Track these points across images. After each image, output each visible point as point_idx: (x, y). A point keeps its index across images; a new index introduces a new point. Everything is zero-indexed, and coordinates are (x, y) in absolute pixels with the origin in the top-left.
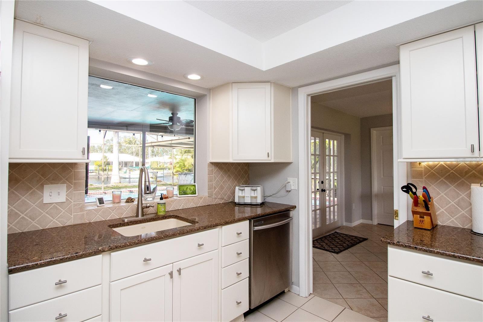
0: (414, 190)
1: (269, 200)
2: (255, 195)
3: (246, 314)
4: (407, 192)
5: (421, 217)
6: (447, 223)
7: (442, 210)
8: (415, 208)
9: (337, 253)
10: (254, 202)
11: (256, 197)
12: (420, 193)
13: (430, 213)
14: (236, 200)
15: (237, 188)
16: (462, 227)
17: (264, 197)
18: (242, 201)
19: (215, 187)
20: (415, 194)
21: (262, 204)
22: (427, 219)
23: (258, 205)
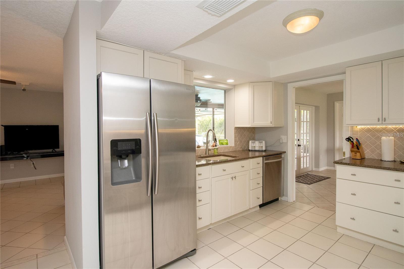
0: (352, 140)
1: (269, 149)
2: (262, 145)
3: (261, 206)
4: (348, 141)
5: (355, 153)
6: (370, 157)
7: (368, 150)
8: (352, 149)
9: (309, 184)
10: (261, 149)
11: (262, 147)
12: (355, 141)
13: (360, 151)
14: (250, 148)
15: (250, 142)
16: (377, 159)
17: (266, 147)
18: (253, 149)
19: (238, 141)
20: (353, 142)
21: (265, 151)
22: (358, 154)
23: (263, 151)
